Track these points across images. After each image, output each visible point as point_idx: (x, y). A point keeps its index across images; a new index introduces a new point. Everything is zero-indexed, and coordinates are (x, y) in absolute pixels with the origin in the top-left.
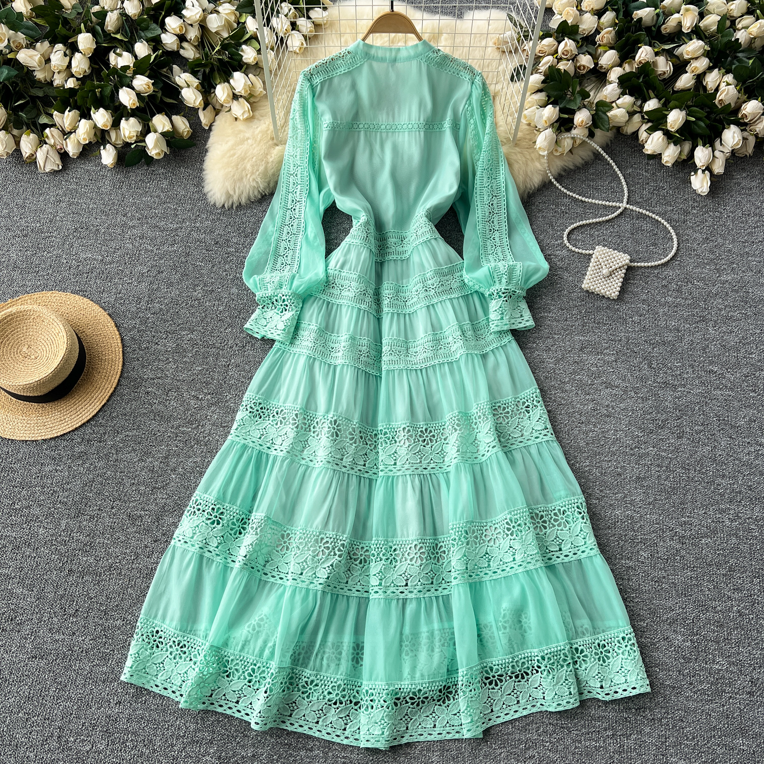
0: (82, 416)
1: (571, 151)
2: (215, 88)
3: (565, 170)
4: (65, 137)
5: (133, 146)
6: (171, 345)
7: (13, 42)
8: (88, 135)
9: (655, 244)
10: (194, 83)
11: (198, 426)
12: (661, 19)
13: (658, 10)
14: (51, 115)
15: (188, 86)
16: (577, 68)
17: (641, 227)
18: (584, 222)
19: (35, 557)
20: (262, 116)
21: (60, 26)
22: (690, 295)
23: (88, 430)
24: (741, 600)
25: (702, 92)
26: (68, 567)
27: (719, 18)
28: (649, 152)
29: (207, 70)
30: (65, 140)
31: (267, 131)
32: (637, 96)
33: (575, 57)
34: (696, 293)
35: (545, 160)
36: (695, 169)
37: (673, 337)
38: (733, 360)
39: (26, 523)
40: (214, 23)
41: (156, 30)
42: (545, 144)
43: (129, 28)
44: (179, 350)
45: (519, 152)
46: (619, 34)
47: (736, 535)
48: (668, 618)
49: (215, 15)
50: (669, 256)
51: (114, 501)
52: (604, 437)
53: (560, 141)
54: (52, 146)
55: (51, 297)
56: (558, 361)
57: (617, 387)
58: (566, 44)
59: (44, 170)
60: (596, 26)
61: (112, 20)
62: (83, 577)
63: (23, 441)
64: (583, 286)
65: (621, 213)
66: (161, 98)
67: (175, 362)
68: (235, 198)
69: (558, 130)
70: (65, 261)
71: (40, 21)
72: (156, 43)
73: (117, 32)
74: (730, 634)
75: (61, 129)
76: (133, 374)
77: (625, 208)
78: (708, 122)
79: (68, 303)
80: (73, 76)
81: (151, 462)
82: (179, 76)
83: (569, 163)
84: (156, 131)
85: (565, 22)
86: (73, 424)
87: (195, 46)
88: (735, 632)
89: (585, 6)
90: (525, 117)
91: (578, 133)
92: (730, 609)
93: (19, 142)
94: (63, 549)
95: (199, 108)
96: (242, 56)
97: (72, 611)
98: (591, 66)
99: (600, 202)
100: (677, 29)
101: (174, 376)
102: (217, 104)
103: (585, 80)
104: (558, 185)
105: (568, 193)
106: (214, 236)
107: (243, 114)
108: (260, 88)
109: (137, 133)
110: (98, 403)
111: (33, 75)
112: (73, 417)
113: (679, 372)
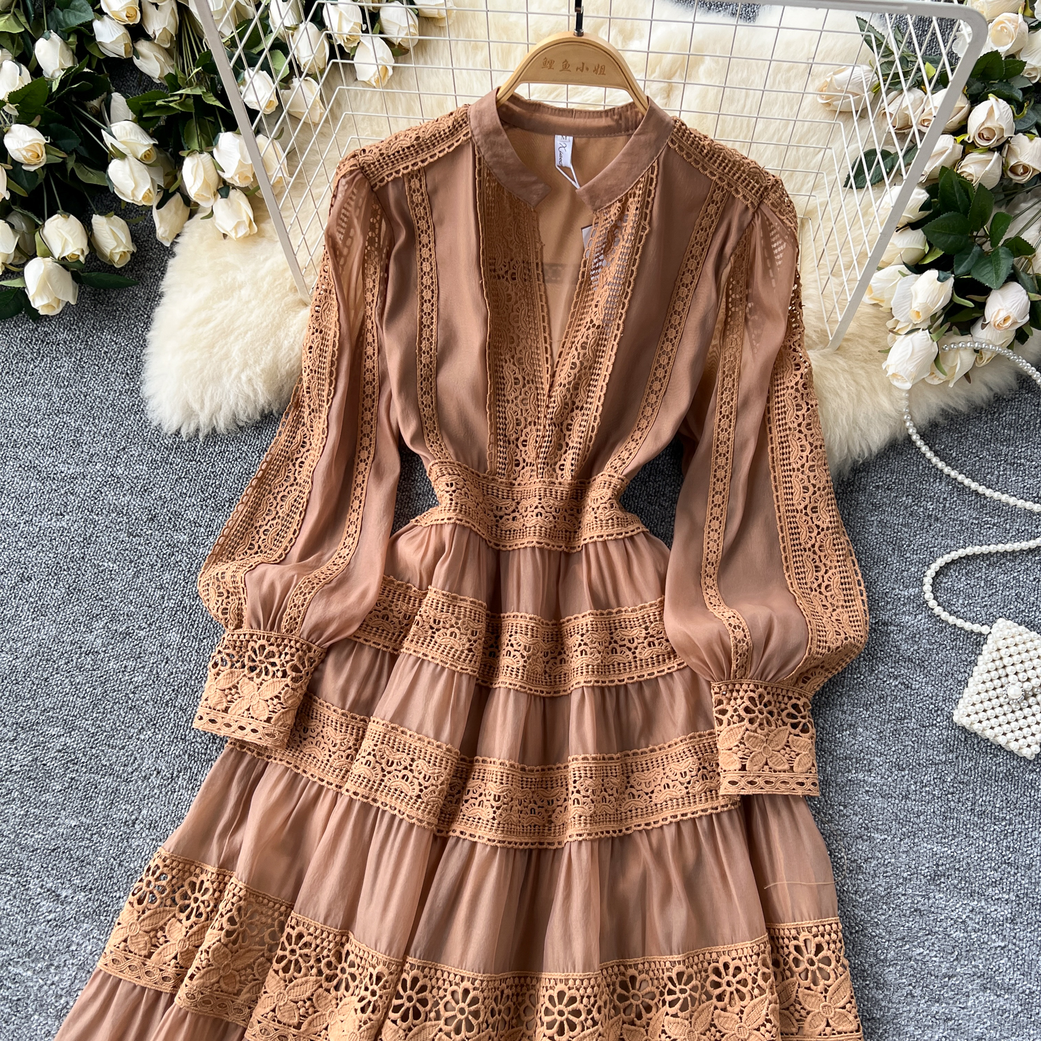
1: (967, 376)
2: (182, 164)
10: (141, 147)
11: (48, 967)
15: (125, 155)
16: (1007, 170)
33: (1006, 142)
35: (902, 396)
41: (84, 11)
42: (911, 368)
45: (844, 370)
53: (945, 354)
57: (1008, 990)
58: (991, 111)
64: (955, 716)
66: (73, 169)
67: (25, 800)
68: (203, 419)
69: (942, 331)
72: (82, 41)
83: (959, 399)
84: (48, 253)
85: (994, 55)
87: (164, 50)
91: (989, 337)
95: (149, 206)
99: (1020, 503)
101: (17, 836)
103: (1021, 196)
104: (924, 449)
105: (947, 470)
106: (149, 501)
107: (236, 228)
108: (278, 170)
109: (6, 258)
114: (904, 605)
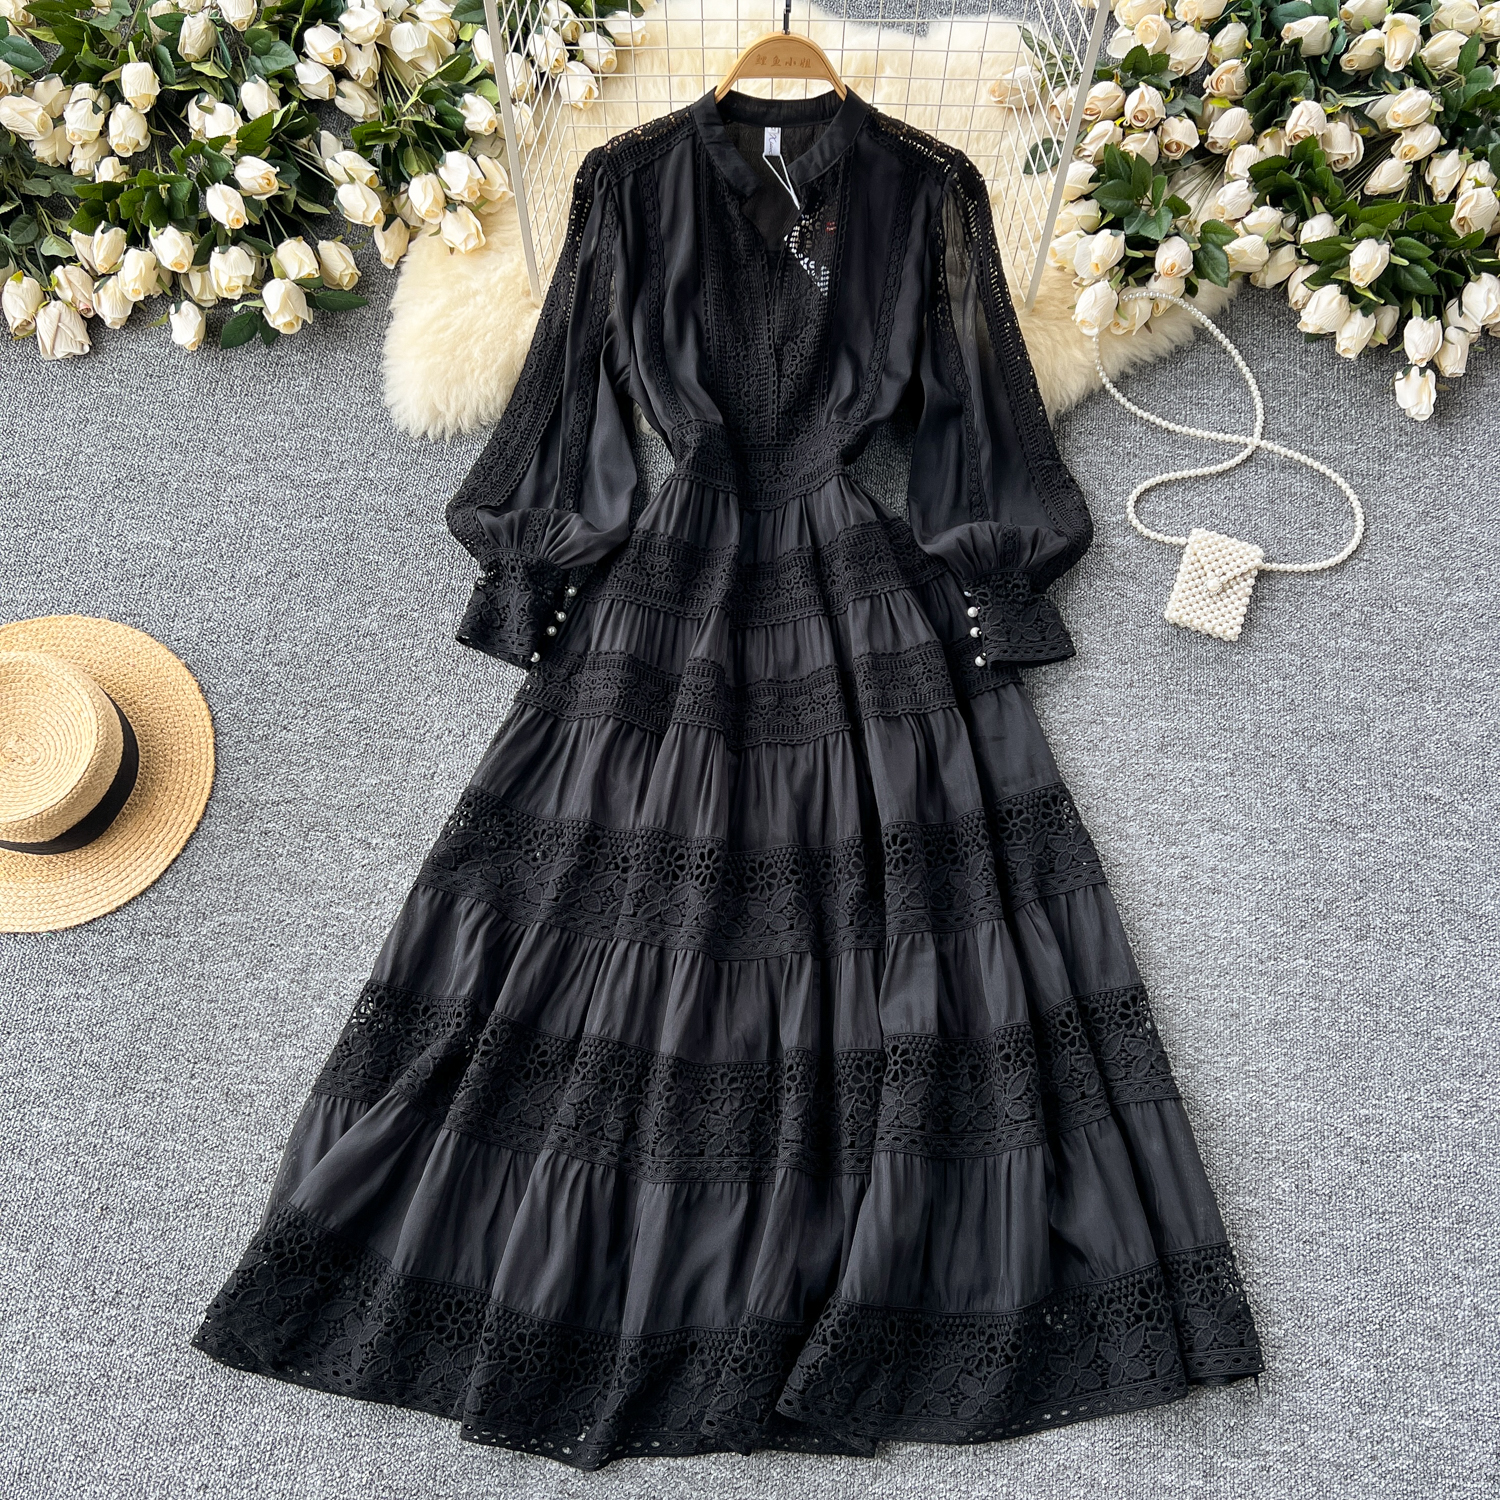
0: (131, 882)
1: (1146, 325)
2: (409, 183)
3: (1134, 365)
4: (97, 284)
5: (236, 308)
6: (314, 732)
8: (144, 283)
9: (1317, 526)
10: (364, 173)
11: (368, 905)
12: (1341, 41)
13: (1335, 23)
14: (68, 239)
15: (352, 180)
16: (1164, 148)
17: (1290, 487)
18: (1172, 475)
19: (33, 1180)
20: (506, 245)
21: (86, 46)
22: (1389, 633)
23: (144, 912)
24: (1480, 1283)
25: (1423, 202)
26: (100, 1201)
27: (1464, 40)
28: (1310, 330)
29: (393, 145)
30: (96, 291)
31: (516, 276)
32: (1288, 207)
33: (1160, 124)
34: (1400, 631)
35: (1093, 345)
36: (1404, 364)
37: (1351, 724)
38: (1475, 774)
39: (14, 1107)
40: (407, 43)
41: (285, 56)
42: (1095, 313)
43: (229, 49)
44: (331, 743)
45: (1038, 328)
46: (1254, 75)
47: (1473, 1146)
48: (1329, 1319)
49: (407, 26)
50: (1346, 550)
51: (195, 1063)
52: (1205, 935)
53: (1126, 305)
55: (67, 626)
56: (1112, 773)
58: (1142, 97)
59: (53, 354)
60: (1204, 54)
61: (193, 36)
62: (131, 1223)
63: (9, 933)
64: (1166, 615)
65: (1249, 458)
66: (295, 202)
67: (323, 766)
68: (449, 419)
69: (1121, 282)
70: (97, 550)
71: (44, 34)
72: (285, 84)
73: (205, 58)
74: (1456, 1354)
75: (87, 267)
76: (238, 793)
77: (1258, 447)
78: (1435, 268)
79: (103, 640)
80: (112, 153)
81: (271, 981)
82: (333, 159)
83: (1144, 349)
84: (284, 276)
85: (1140, 49)
86: (111, 898)
87: (367, 90)
88: (1467, 1351)
89: (1181, 11)
90: (1054, 254)
91: (1163, 287)
92: (1457, 1303)
94: (92, 1166)
95: (374, 227)
96: (465, 118)
97: (107, 1294)
98: (1193, 142)
99: (1206, 434)
100: (1375, 62)
101: (321, 798)
102: (413, 216)
103: (1180, 173)
104: (1118, 396)
105: (1140, 413)
106: (404, 499)
107: (466, 240)
108: (501, 185)
109: (246, 281)
110: (163, 855)
111: (29, 150)
112: (112, 883)
113: (1361, 800)
114: (1114, 529)
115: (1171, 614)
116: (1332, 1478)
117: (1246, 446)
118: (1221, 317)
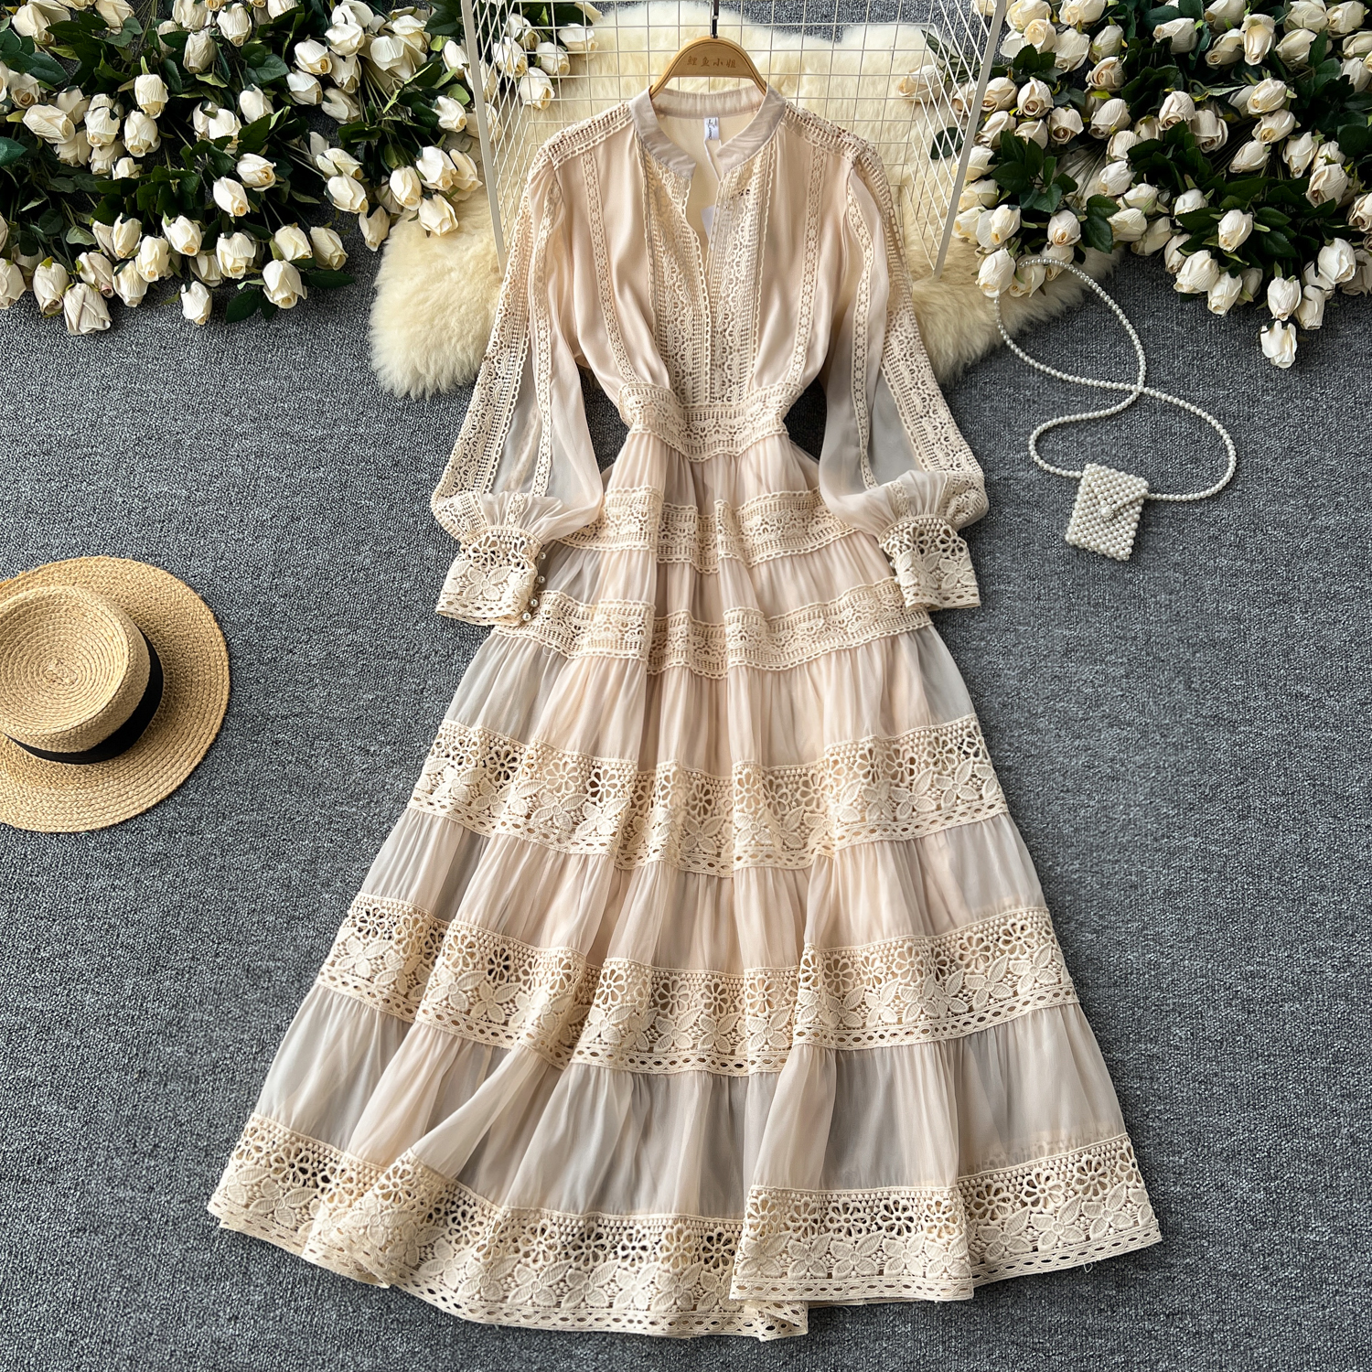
0: (158, 788)
1: (1041, 288)
2: (389, 176)
3: (1030, 323)
4: (116, 268)
5: (240, 286)
6: (317, 654)
7: (17, 93)
8: (158, 264)
9: (1195, 461)
10: (350, 167)
11: (368, 803)
12: (1207, 38)
13: (1200, 24)
14: (89, 228)
15: (340, 173)
16: (1052, 134)
17: (1170, 428)
18: (1066, 418)
19: (79, 1047)
20: (476, 228)
21: (102, 61)
22: (1260, 553)
23: (170, 813)
24: (1355, 1115)
25: (1280, 178)
26: (139, 1065)
27: (1313, 37)
28: (1185, 290)
29: (374, 143)
30: (116, 274)
31: (486, 255)
32: (1163, 186)
33: (1049, 113)
34: (1271, 551)
35: (994, 306)
36: (1269, 320)
37: (1229, 632)
38: (1339, 674)
39: (61, 984)
40: (385, 53)
41: (277, 66)
42: (996, 277)
43: (228, 61)
44: (331, 664)
45: (947, 292)
46: (1129, 70)
47: (1346, 997)
48: (1223, 1149)
49: (385, 39)
50: (1221, 482)
51: (219, 943)
52: (1106, 816)
53: (1023, 270)
54: (92, 286)
55: (97, 566)
56: (1024, 675)
57: (1129, 724)
58: (1032, 89)
59: (78, 330)
60: (1086, 53)
61: (196, 49)
62: (166, 1085)
63: (51, 833)
64: (1067, 538)
65: (1134, 403)
66: (290, 194)
67: (326, 684)
68: (429, 380)
69: (1018, 250)
70: (121, 500)
71: (63, 51)
72: (278, 92)
73: (206, 71)
74: (1335, 1177)
75: (107, 254)
76: (250, 709)
77: (1142, 394)
78: (1293, 233)
79: (129, 577)
80: (126, 154)
81: (285, 871)
82: (323, 155)
83: (1038, 310)
84: (281, 258)
85: (1030, 48)
86: (141, 801)
87: (350, 96)
88: (1345, 1174)
89: (1065, 15)
90: (959, 227)
91: (1055, 255)
92: (1335, 1132)
93: (32, 278)
94: (130, 1031)
95: (359, 214)
96: (438, 117)
97: (147, 1148)
98: (1078, 129)
99: (1095, 383)
100: (1236, 57)
101: (324, 712)
102: (393, 205)
103: (1067, 156)
104: (1017, 350)
105: (1037, 365)
106: (391, 450)
107: (441, 225)
108: (471, 175)
109: (248, 262)
110: (187, 763)
111: (53, 153)
112: (142, 788)
113: (1240, 698)
114: (1018, 464)
115: (1071, 536)
116: (1229, 1286)
117: (1131, 392)
118: (1105, 281)
